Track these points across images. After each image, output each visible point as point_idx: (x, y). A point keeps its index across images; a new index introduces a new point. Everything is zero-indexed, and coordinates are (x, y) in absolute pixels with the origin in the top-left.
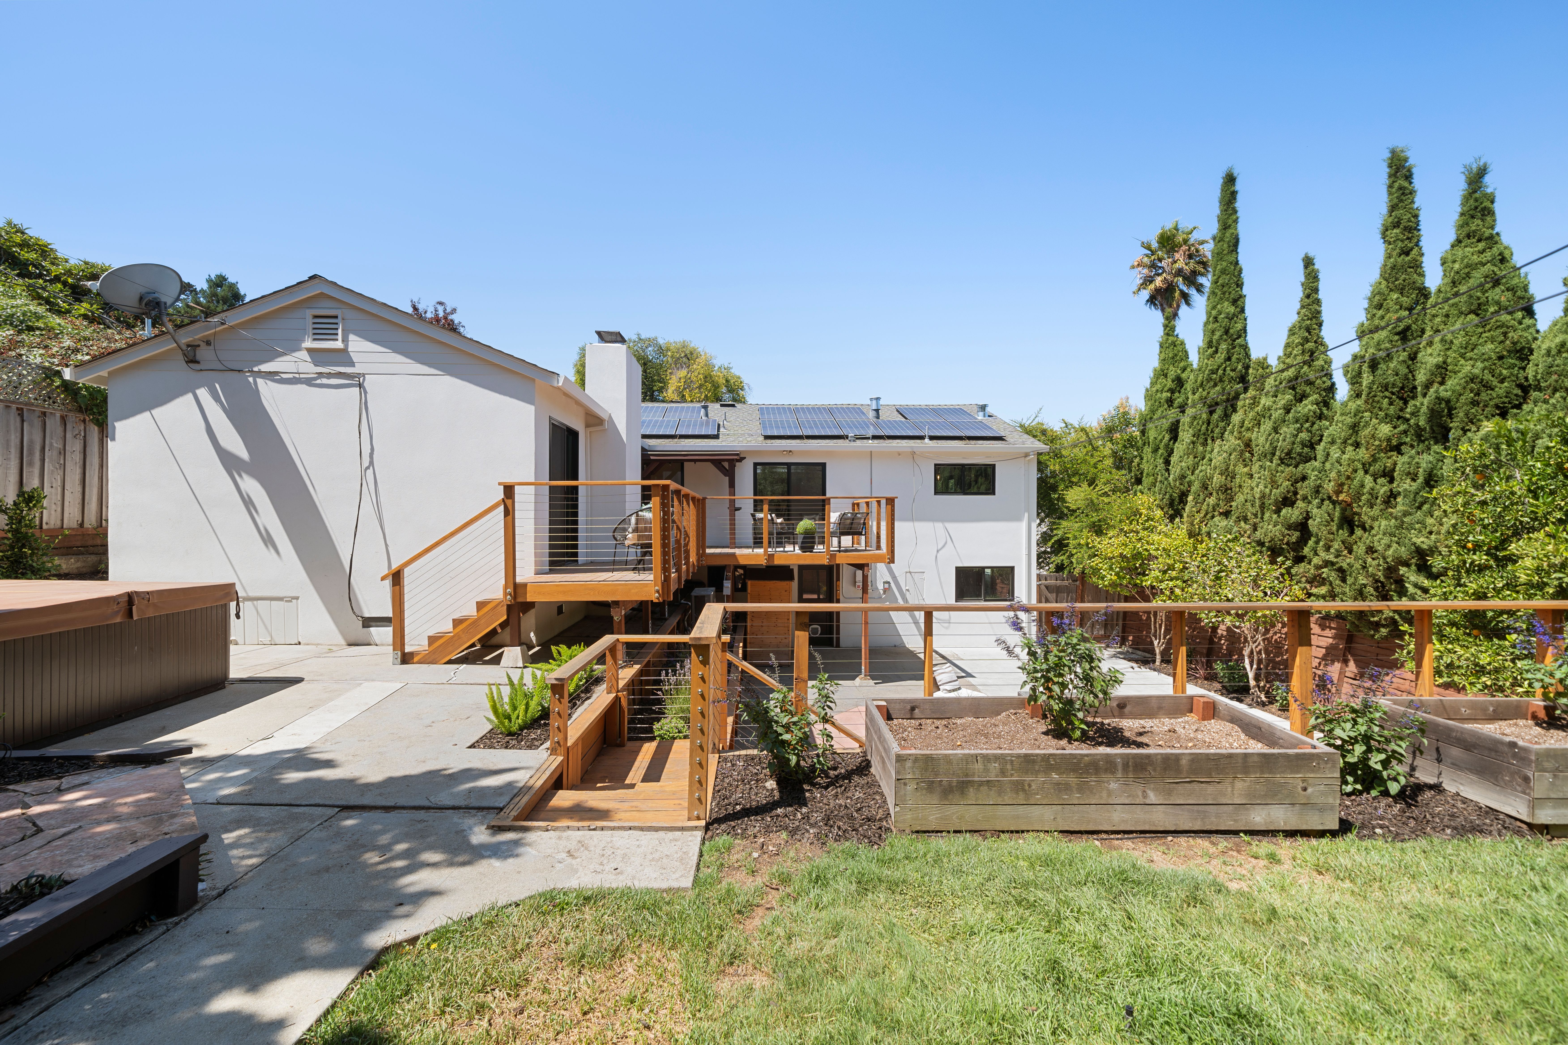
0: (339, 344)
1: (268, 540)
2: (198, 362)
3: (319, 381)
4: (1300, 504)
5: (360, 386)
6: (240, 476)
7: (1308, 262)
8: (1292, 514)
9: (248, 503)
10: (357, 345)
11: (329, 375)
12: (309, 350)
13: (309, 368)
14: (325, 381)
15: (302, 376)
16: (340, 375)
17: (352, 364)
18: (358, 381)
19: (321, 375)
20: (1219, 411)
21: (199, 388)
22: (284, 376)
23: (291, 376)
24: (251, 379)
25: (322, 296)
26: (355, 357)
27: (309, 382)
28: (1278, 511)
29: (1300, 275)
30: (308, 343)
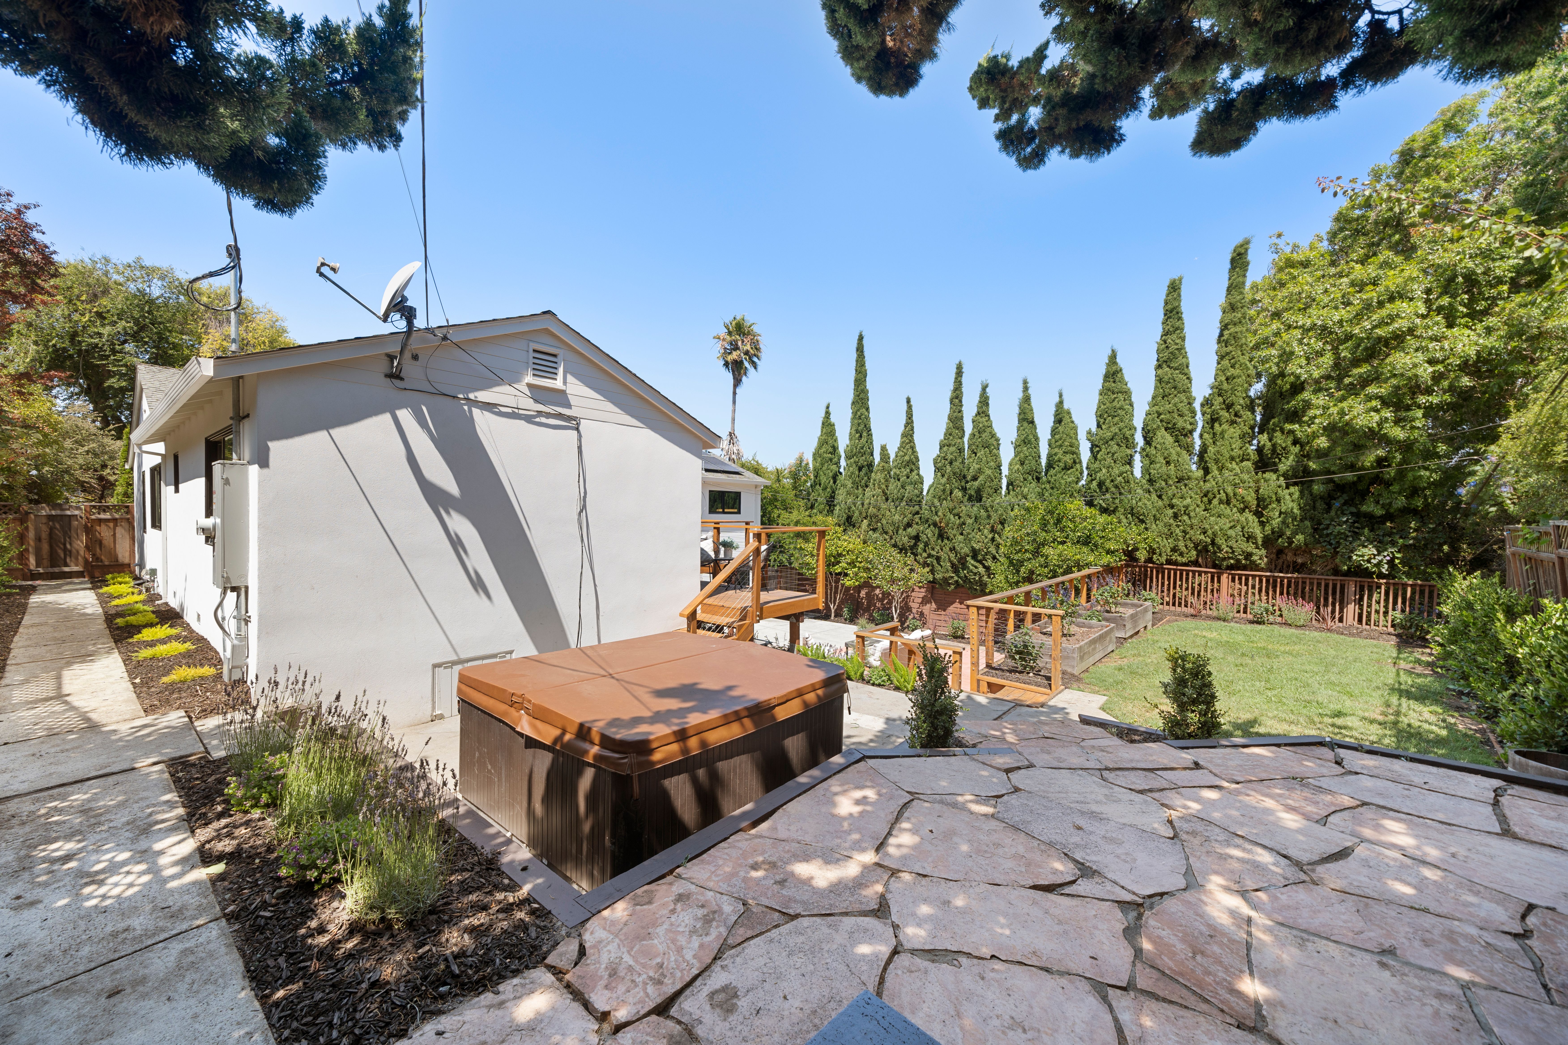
0: (558, 384)
1: (478, 584)
2: (402, 379)
3: (537, 420)
4: (915, 526)
5: (577, 429)
6: (448, 513)
7: (908, 401)
8: (911, 531)
9: (456, 543)
10: (575, 389)
11: (548, 415)
12: (529, 386)
13: (529, 405)
14: (543, 420)
15: (521, 412)
16: (560, 416)
17: (569, 406)
18: (573, 423)
19: (540, 413)
20: (864, 471)
21: (400, 408)
22: (503, 409)
23: (509, 410)
24: (466, 408)
25: (547, 332)
26: (573, 400)
27: (529, 419)
28: (905, 529)
29: (905, 407)
30: (529, 378)
